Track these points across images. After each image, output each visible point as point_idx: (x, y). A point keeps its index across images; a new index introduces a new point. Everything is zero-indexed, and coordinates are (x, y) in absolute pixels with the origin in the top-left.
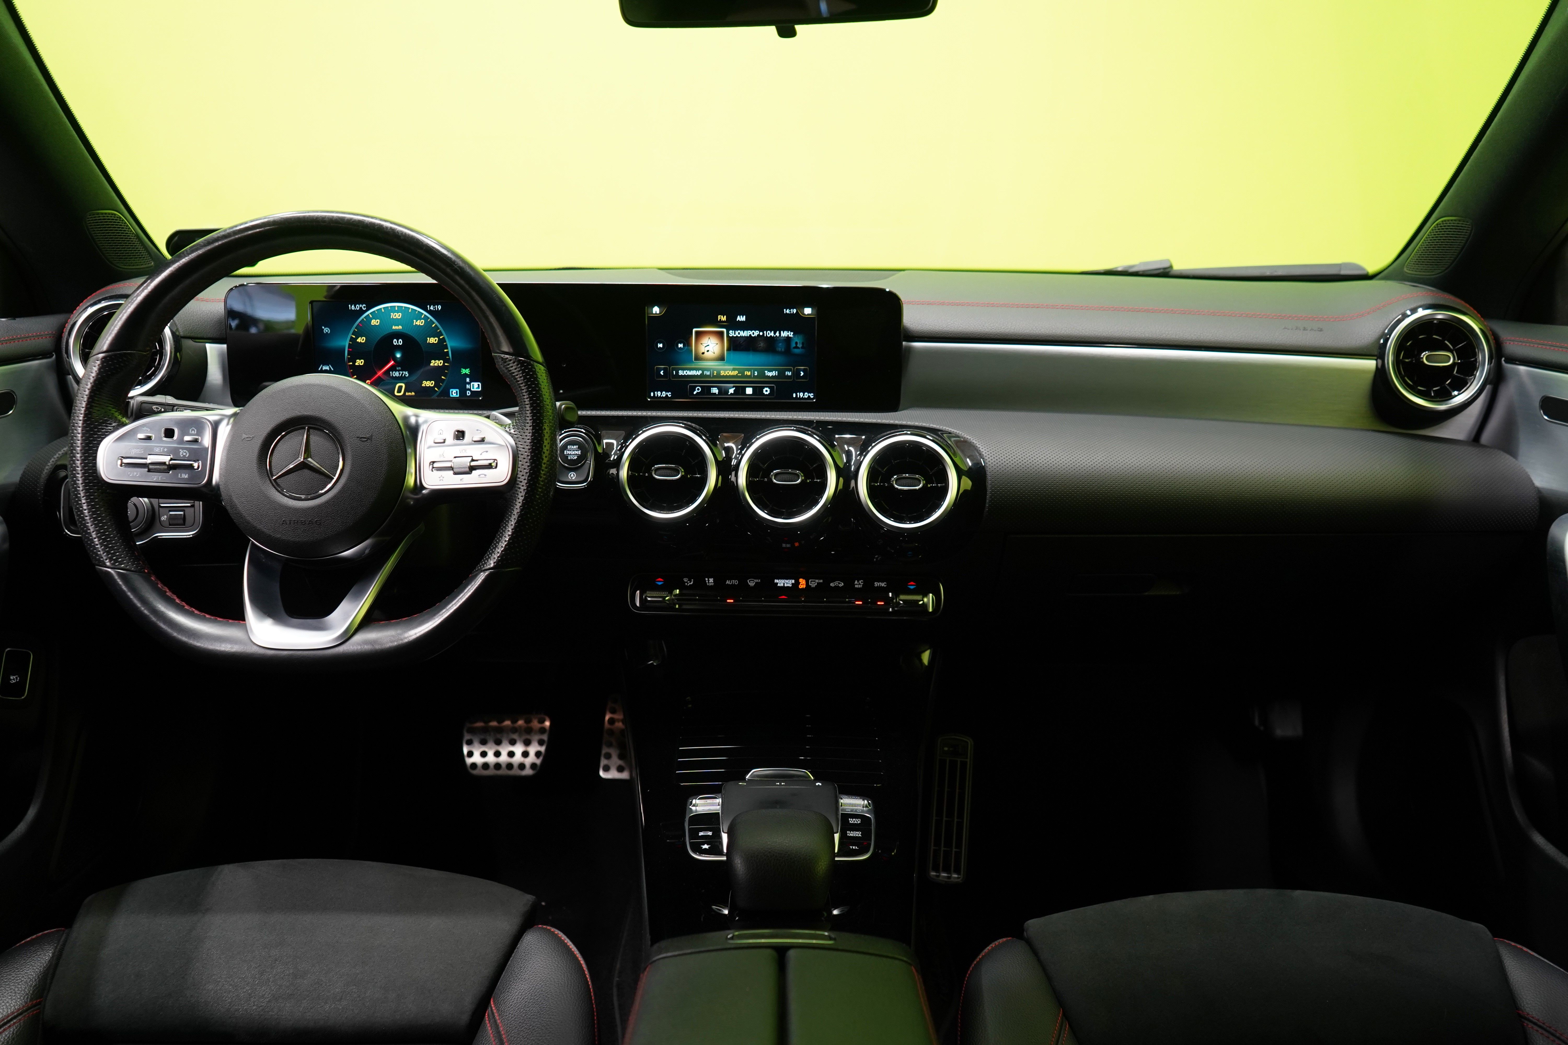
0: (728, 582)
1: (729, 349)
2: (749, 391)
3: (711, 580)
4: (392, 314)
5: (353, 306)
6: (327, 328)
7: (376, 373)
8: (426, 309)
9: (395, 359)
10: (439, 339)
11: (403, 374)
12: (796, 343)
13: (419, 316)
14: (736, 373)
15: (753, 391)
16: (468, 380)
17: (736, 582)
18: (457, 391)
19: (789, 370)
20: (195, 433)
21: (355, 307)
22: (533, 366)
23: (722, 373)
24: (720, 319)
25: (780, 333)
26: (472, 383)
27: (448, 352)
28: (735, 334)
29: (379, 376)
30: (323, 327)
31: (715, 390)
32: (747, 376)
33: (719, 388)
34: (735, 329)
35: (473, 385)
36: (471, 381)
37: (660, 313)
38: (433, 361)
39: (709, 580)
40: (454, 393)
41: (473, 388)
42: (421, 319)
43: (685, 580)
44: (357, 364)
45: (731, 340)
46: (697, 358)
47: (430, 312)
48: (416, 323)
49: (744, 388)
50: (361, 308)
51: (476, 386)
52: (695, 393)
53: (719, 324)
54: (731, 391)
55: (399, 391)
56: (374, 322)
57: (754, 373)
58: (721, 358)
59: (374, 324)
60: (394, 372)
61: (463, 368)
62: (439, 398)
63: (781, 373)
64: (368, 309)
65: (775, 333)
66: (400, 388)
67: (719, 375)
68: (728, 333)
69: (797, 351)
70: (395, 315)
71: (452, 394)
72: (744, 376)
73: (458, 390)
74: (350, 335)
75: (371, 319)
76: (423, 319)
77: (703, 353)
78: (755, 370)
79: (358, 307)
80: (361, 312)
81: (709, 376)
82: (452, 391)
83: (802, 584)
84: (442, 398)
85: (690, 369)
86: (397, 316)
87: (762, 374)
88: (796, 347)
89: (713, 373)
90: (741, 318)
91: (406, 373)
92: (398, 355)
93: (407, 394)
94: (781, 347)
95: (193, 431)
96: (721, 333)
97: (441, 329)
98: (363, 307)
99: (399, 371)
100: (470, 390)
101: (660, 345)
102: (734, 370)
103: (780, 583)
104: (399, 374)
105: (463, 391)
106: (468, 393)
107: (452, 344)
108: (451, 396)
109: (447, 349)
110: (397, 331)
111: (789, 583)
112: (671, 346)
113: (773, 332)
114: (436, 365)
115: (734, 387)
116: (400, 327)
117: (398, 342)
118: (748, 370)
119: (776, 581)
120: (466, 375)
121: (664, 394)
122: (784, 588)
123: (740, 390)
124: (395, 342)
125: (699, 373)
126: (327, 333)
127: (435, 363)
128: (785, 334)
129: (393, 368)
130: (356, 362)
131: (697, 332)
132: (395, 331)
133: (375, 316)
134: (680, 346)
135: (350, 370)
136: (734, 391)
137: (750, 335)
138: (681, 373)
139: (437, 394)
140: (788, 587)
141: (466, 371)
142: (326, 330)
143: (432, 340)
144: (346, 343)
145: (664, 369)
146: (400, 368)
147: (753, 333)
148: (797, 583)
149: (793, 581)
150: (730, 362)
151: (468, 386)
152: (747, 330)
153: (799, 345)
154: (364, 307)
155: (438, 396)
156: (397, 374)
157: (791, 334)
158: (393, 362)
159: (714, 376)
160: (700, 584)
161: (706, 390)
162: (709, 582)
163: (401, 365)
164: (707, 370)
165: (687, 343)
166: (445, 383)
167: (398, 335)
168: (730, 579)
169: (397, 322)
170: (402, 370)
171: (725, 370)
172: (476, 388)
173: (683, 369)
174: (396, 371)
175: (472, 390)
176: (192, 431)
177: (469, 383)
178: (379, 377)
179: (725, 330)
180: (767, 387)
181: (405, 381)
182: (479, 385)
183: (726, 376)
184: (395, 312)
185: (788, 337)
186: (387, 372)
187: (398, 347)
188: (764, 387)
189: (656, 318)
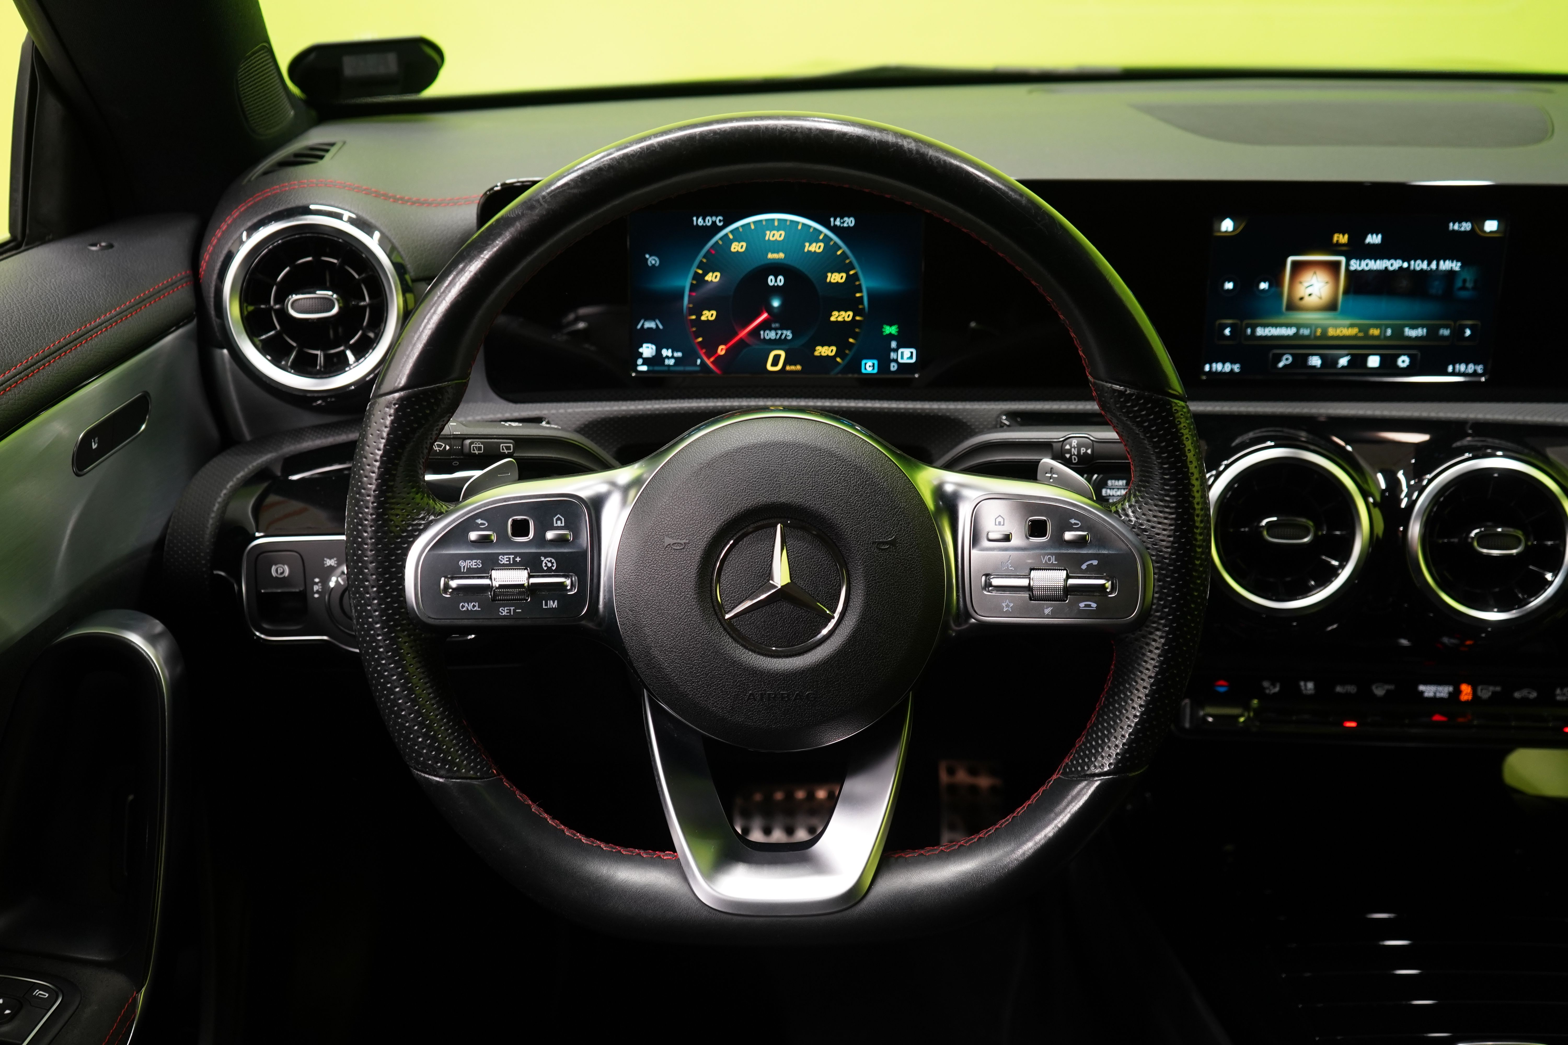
0: (1339, 689)
1: (1346, 292)
2: (1374, 361)
3: (1310, 685)
4: (768, 232)
5: (700, 220)
6: (654, 257)
7: (736, 334)
8: (827, 225)
9: (769, 309)
10: (848, 276)
11: (782, 334)
12: (1464, 281)
13: (814, 237)
14: (1353, 331)
15: (1382, 362)
16: (894, 344)
17: (1352, 689)
18: (874, 364)
19: (1446, 327)
20: (563, 525)
21: (704, 221)
22: (1170, 403)
23: (1331, 332)
24: (1337, 241)
25: (1438, 265)
26: (900, 350)
27: (862, 297)
28: (1360, 265)
29: (741, 338)
30: (647, 256)
31: (1315, 361)
32: (1374, 337)
33: (1322, 357)
34: (1361, 257)
35: (902, 353)
36: (899, 346)
37: (1235, 229)
38: (835, 313)
39: (1305, 685)
40: (869, 366)
41: (902, 358)
42: (817, 241)
43: (1266, 684)
44: (703, 318)
45: (1352, 275)
46: (1292, 307)
47: (835, 230)
48: (810, 249)
49: (1365, 358)
50: (714, 223)
51: (907, 355)
52: (1281, 365)
53: (1335, 249)
54: (1343, 362)
55: (775, 363)
56: (736, 247)
57: (1385, 332)
58: (1331, 307)
59: (735, 250)
60: (767, 332)
61: (887, 324)
62: (845, 376)
63: (1433, 331)
64: (727, 224)
65: (1429, 264)
66: (777, 358)
67: (1324, 335)
68: (1348, 265)
69: (1464, 294)
70: (774, 235)
71: (865, 369)
72: (1367, 337)
73: (876, 362)
74: (694, 269)
75: (731, 242)
76: (821, 241)
77: (1302, 299)
78: (1387, 326)
79: (709, 221)
80: (715, 229)
81: (1307, 337)
82: (866, 364)
83: (1466, 691)
84: (850, 375)
85: (1276, 326)
86: (777, 236)
87: (1398, 332)
88: (1464, 288)
89: (1315, 332)
90: (1374, 239)
91: (789, 334)
92: (776, 303)
93: (788, 368)
94: (1436, 287)
95: (559, 522)
96: (1337, 264)
97: (852, 258)
98: (718, 220)
99: (776, 329)
100: (896, 361)
101: (1229, 286)
102: (1352, 326)
103: (1428, 691)
104: (777, 334)
105: (884, 362)
106: (893, 367)
107: (867, 284)
108: (863, 371)
109: (861, 291)
110: (776, 261)
111: (1443, 691)
112: (1247, 286)
113: (1426, 262)
114: (840, 319)
115: (1347, 355)
116: (781, 255)
117: (776, 281)
118: (1376, 326)
119: (1422, 688)
120: (891, 337)
121: (1228, 367)
122: (1434, 700)
123: (1358, 361)
124: (771, 280)
125: (1291, 331)
126: (653, 265)
127: (838, 316)
128: (1446, 265)
129: (765, 325)
130: (702, 315)
131: (1295, 264)
132: (773, 261)
133: (738, 236)
134: (1264, 286)
135: (693, 327)
136: (1349, 362)
137: (1386, 268)
138: (1260, 332)
139: (839, 368)
140: (1442, 699)
141: (891, 330)
142: (653, 260)
143: (836, 278)
144: (687, 283)
145: (1231, 326)
146: (777, 325)
147: (1392, 265)
148: (1457, 692)
149: (1451, 689)
150: (1346, 313)
151: (893, 355)
152: (1382, 258)
153: (1469, 285)
154: (720, 221)
155: (841, 372)
156: (771, 335)
157: (1456, 266)
158: (765, 315)
159: (1317, 338)
160: (1291, 691)
161: (1300, 360)
162: (1306, 689)
163: (779, 319)
164: (1306, 326)
165: (1276, 281)
166: (854, 349)
167: (776, 268)
168: (1343, 683)
169: (776, 246)
170: (781, 328)
171: (1336, 327)
172: (908, 358)
173: (1265, 326)
174: (771, 329)
175: (900, 361)
176: (557, 520)
177: (896, 350)
178: (741, 340)
179: (1343, 259)
180: (1404, 355)
181: (786, 347)
182: (912, 353)
183: (1338, 338)
184: (774, 230)
185: (1451, 273)
186: (756, 332)
187: (776, 290)
188: (1399, 356)
189: (1227, 238)
